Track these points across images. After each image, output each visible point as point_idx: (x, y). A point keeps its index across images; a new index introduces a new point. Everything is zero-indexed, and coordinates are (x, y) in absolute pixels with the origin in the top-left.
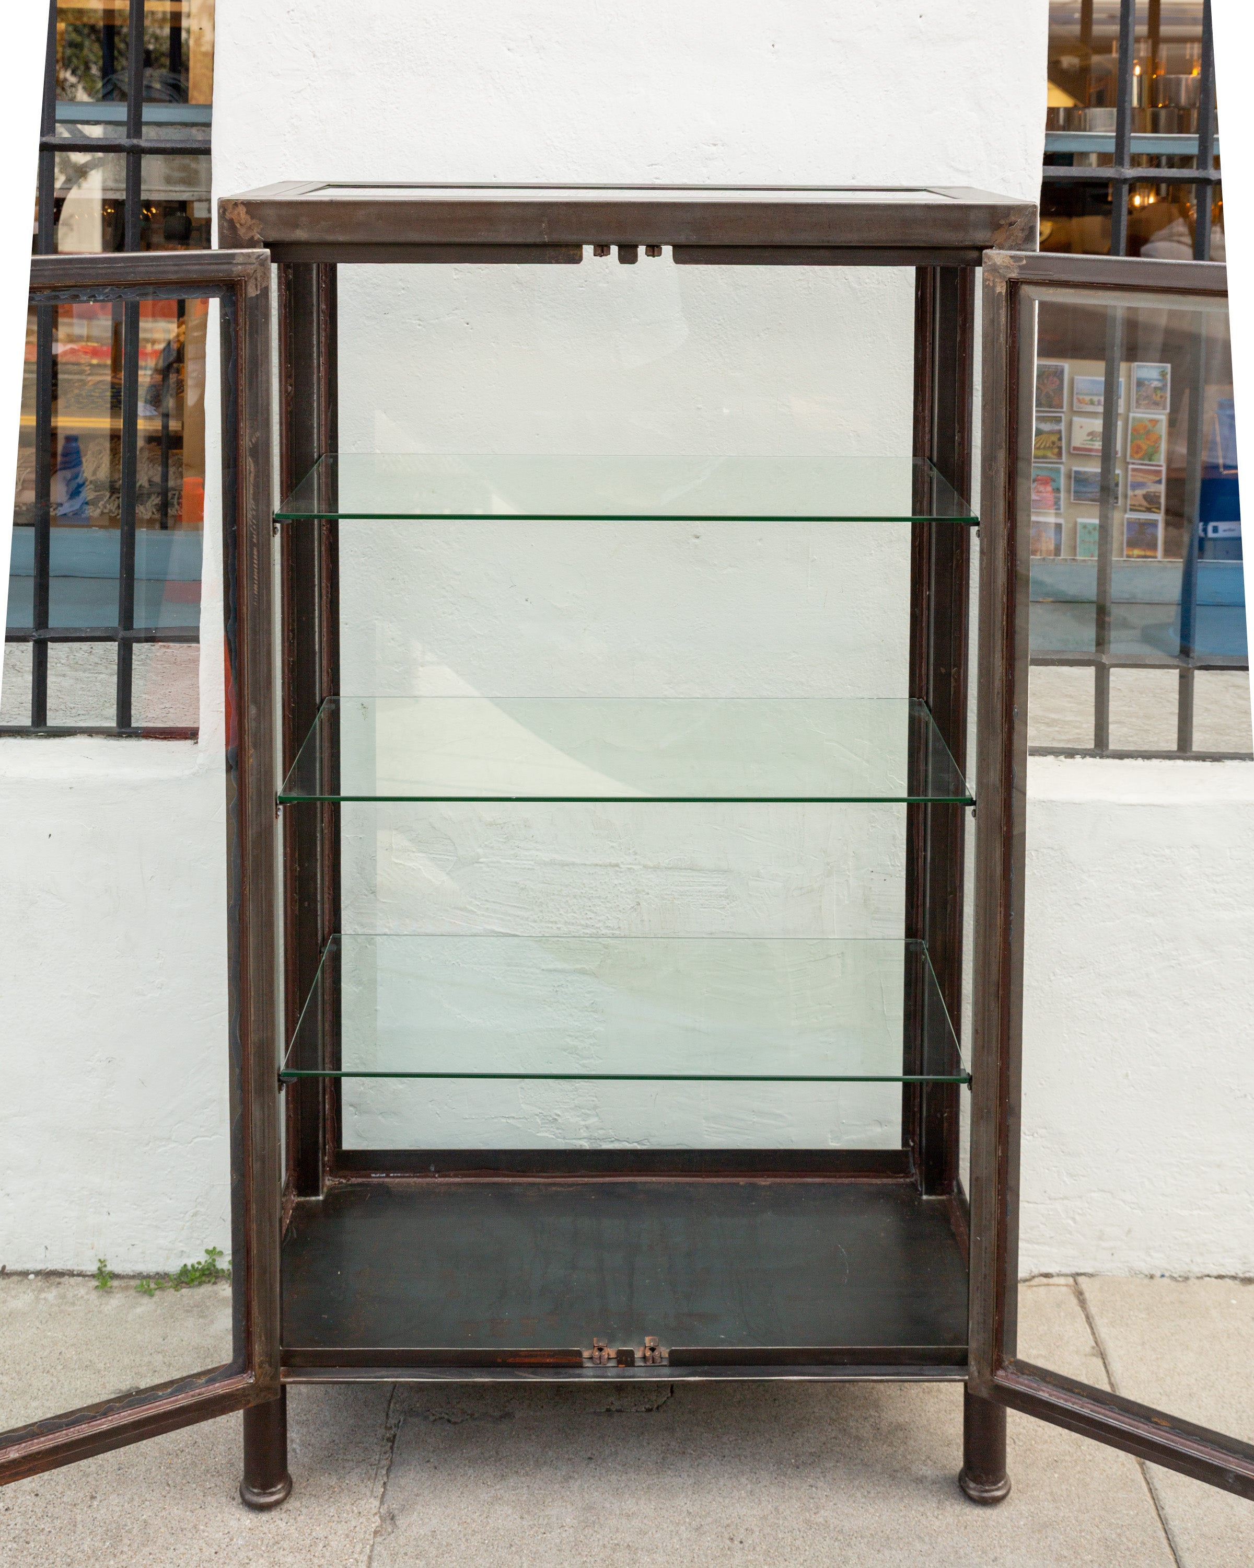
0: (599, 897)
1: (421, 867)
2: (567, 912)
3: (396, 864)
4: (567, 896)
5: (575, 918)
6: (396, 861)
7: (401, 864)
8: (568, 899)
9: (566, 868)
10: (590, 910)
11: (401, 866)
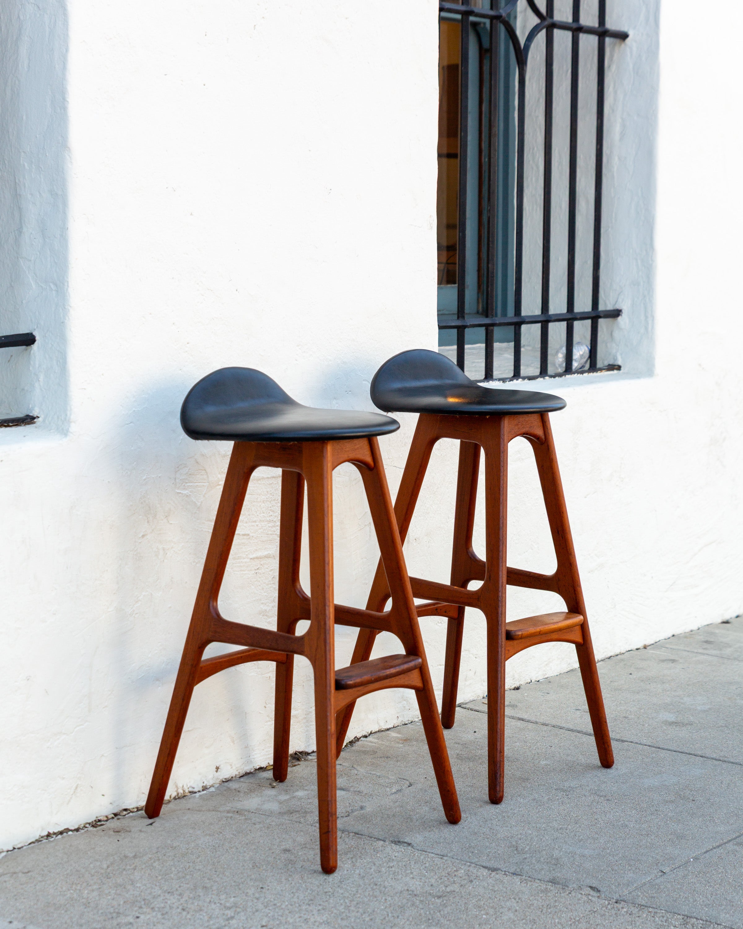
0: (274, 500)
1: (190, 493)
2: (260, 514)
3: (178, 493)
4: (260, 502)
5: (264, 517)
6: (178, 491)
7: (180, 493)
8: (260, 504)
9: (259, 482)
10: (270, 510)
11: (180, 495)
